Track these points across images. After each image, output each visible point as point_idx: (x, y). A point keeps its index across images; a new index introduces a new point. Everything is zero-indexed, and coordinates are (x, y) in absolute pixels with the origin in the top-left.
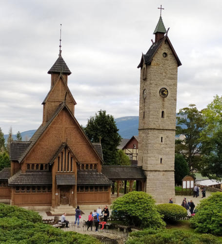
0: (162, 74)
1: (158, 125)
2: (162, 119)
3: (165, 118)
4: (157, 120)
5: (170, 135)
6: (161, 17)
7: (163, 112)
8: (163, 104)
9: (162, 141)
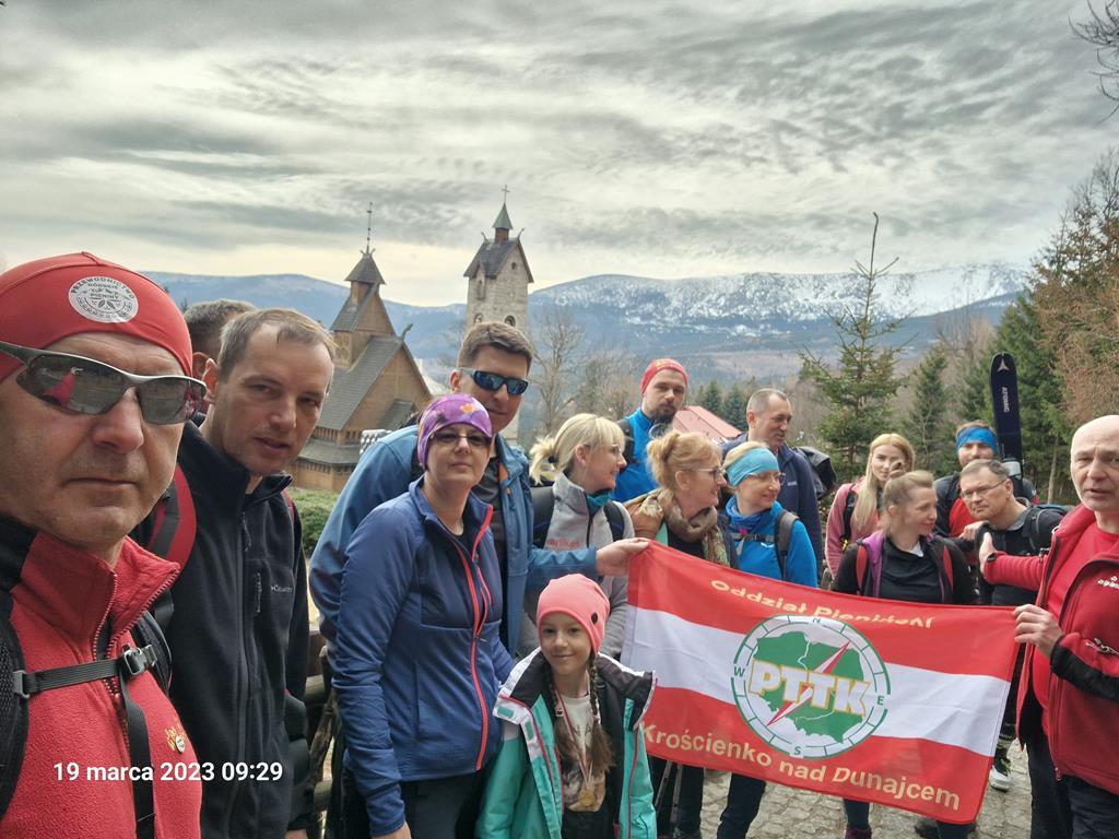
0: (509, 294)
6: (504, 206)
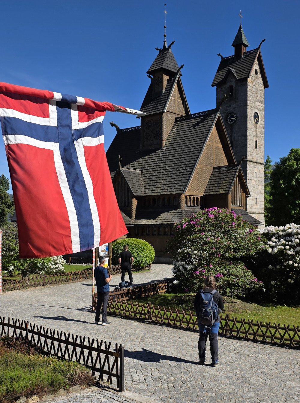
0: (254, 94)
1: (253, 157)
2: (256, 149)
3: (257, 150)
4: (252, 151)
5: (261, 170)
7: (256, 141)
8: (256, 131)
9: (256, 178)
